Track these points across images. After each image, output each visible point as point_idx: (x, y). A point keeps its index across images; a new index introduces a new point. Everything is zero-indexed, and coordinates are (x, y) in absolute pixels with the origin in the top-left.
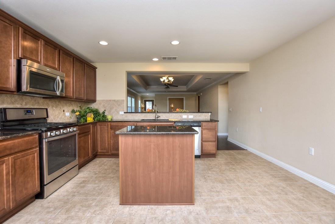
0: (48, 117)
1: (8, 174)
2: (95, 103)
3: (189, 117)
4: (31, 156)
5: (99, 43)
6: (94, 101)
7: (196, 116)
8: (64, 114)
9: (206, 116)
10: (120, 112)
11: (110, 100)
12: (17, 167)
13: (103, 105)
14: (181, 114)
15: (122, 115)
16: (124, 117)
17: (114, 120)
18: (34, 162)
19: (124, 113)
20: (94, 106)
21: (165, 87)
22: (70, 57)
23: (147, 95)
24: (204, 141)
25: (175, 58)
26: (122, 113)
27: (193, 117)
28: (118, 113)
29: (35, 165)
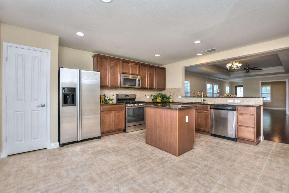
0: (135, 98)
1: (113, 117)
2: (165, 91)
3: (235, 102)
4: (121, 113)
5: (155, 56)
6: (164, 89)
7: (243, 101)
8: (146, 97)
9: (256, 101)
10: (179, 97)
11: (173, 88)
12: (116, 116)
13: (170, 92)
14: (226, 98)
15: (180, 99)
16: (181, 100)
17: (174, 102)
18: (122, 116)
19: (181, 97)
20: (163, 93)
21: (245, 71)
22: (145, 66)
23: (237, 81)
24: (239, 125)
25: (214, 50)
26: (180, 97)
27: (240, 102)
28: (178, 97)
29: (122, 117)
